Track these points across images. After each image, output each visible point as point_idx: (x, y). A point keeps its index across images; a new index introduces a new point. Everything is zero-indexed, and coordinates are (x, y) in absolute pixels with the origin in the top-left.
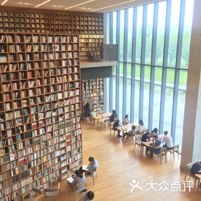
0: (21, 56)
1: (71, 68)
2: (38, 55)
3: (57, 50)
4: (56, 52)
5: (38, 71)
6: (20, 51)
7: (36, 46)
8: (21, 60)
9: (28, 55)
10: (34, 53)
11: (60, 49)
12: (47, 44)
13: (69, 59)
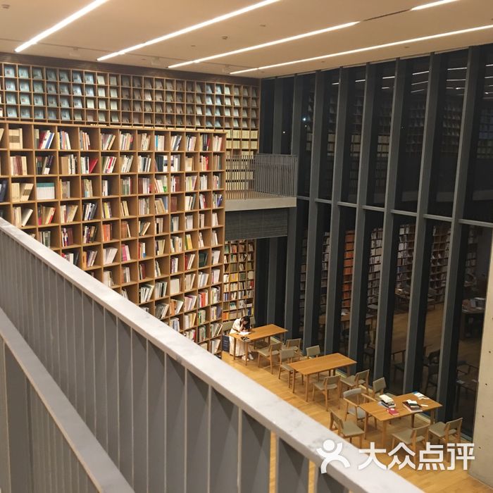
0: (88, 184)
1: (203, 216)
2: (128, 182)
3: (175, 169)
4: (172, 174)
5: (126, 222)
6: (88, 172)
7: (126, 159)
8: (89, 195)
9: (106, 182)
10: (121, 178)
11: (181, 166)
12: (150, 154)
13: (201, 193)
